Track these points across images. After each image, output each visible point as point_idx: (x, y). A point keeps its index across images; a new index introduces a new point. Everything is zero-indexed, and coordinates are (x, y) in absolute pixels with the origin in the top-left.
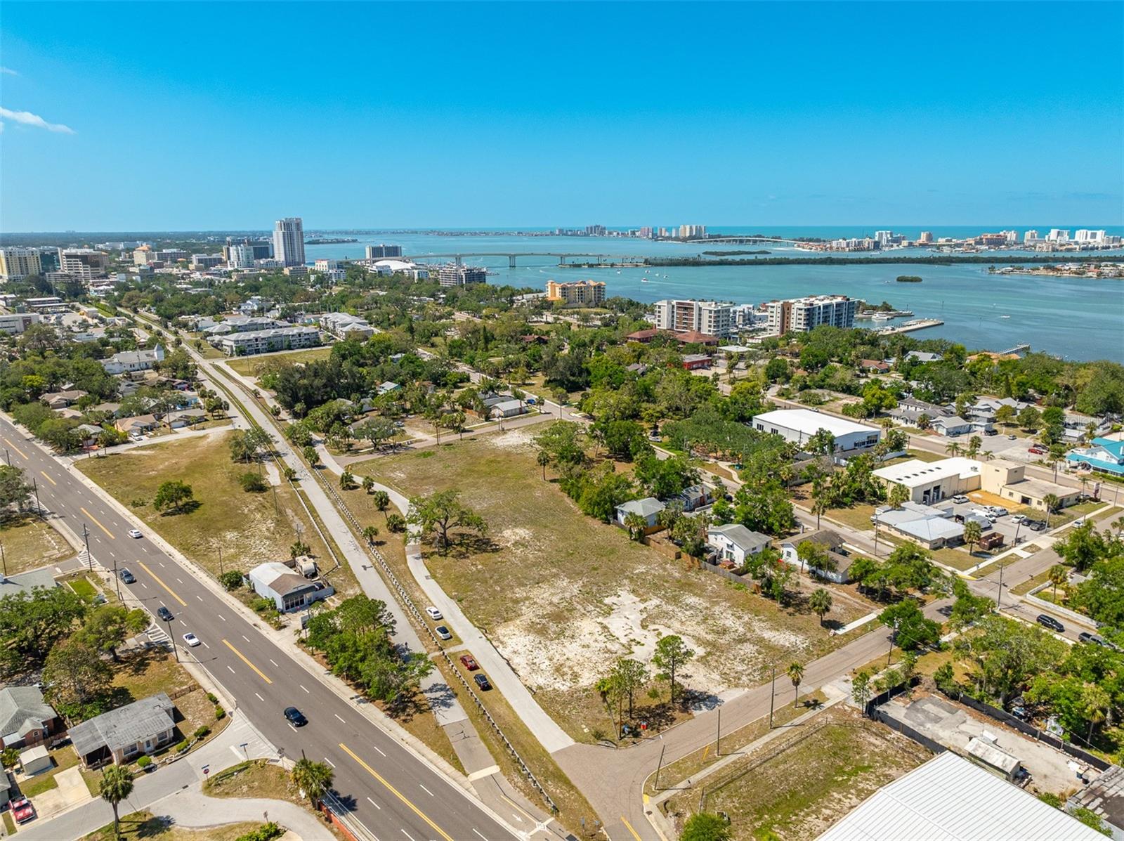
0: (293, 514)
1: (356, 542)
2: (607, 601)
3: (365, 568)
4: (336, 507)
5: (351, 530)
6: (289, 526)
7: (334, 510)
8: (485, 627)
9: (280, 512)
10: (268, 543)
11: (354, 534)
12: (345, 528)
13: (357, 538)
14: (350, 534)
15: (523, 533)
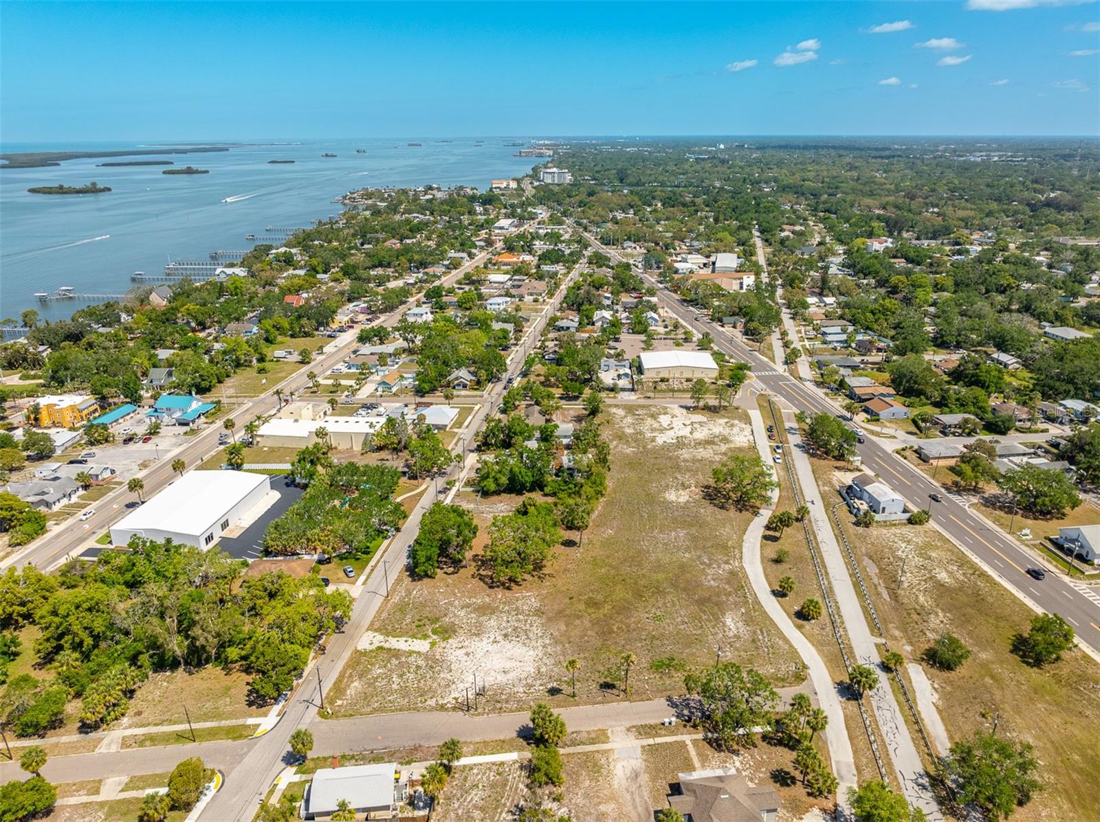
0: (879, 589)
1: (815, 528)
2: (674, 441)
3: (813, 502)
4: (830, 583)
5: (817, 544)
6: (881, 570)
7: (832, 580)
8: (753, 448)
9: (894, 596)
10: (900, 553)
11: (815, 538)
12: (823, 547)
13: (814, 533)
14: (819, 539)
15: (671, 496)
